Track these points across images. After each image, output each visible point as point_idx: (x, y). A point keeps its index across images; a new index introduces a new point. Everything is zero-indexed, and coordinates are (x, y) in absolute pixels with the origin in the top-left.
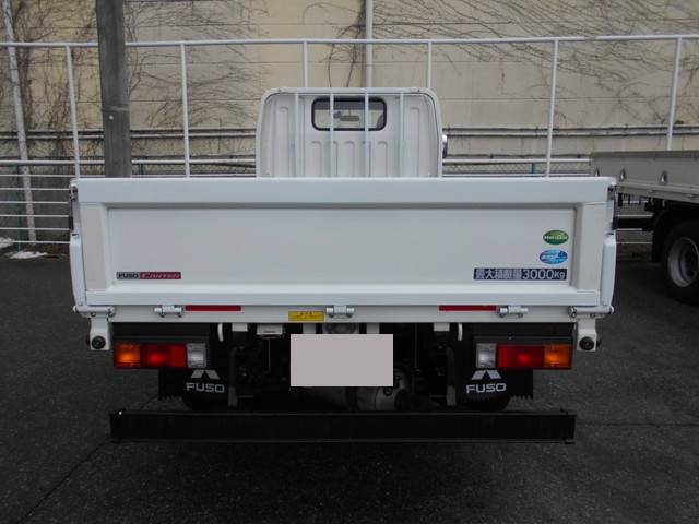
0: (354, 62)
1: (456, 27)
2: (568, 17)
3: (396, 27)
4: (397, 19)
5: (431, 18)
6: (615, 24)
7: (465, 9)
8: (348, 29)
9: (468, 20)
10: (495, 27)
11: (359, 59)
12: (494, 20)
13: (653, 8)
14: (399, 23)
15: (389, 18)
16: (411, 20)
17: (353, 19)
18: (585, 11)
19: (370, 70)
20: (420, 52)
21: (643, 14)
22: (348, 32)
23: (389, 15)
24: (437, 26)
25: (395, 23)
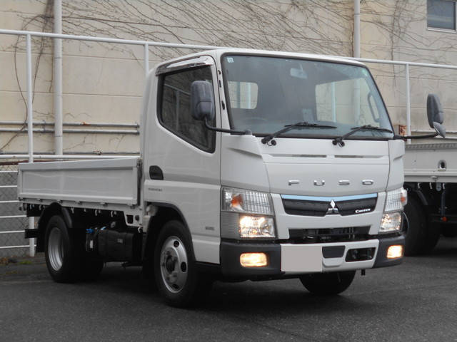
0: (41, 53)
1: (140, 26)
2: (234, 28)
3: (83, 21)
4: (83, 14)
5: (117, 16)
6: (270, 38)
7: (148, 12)
8: (33, 19)
9: (150, 21)
10: (174, 30)
11: (47, 50)
12: (173, 24)
13: (295, 28)
14: (86, 18)
15: (75, 12)
16: (97, 16)
17: (40, 8)
18: (246, 25)
19: (60, 63)
20: (107, 48)
21: (289, 32)
22: (34, 22)
23: (75, 8)
24: (122, 25)
25: (81, 17)
